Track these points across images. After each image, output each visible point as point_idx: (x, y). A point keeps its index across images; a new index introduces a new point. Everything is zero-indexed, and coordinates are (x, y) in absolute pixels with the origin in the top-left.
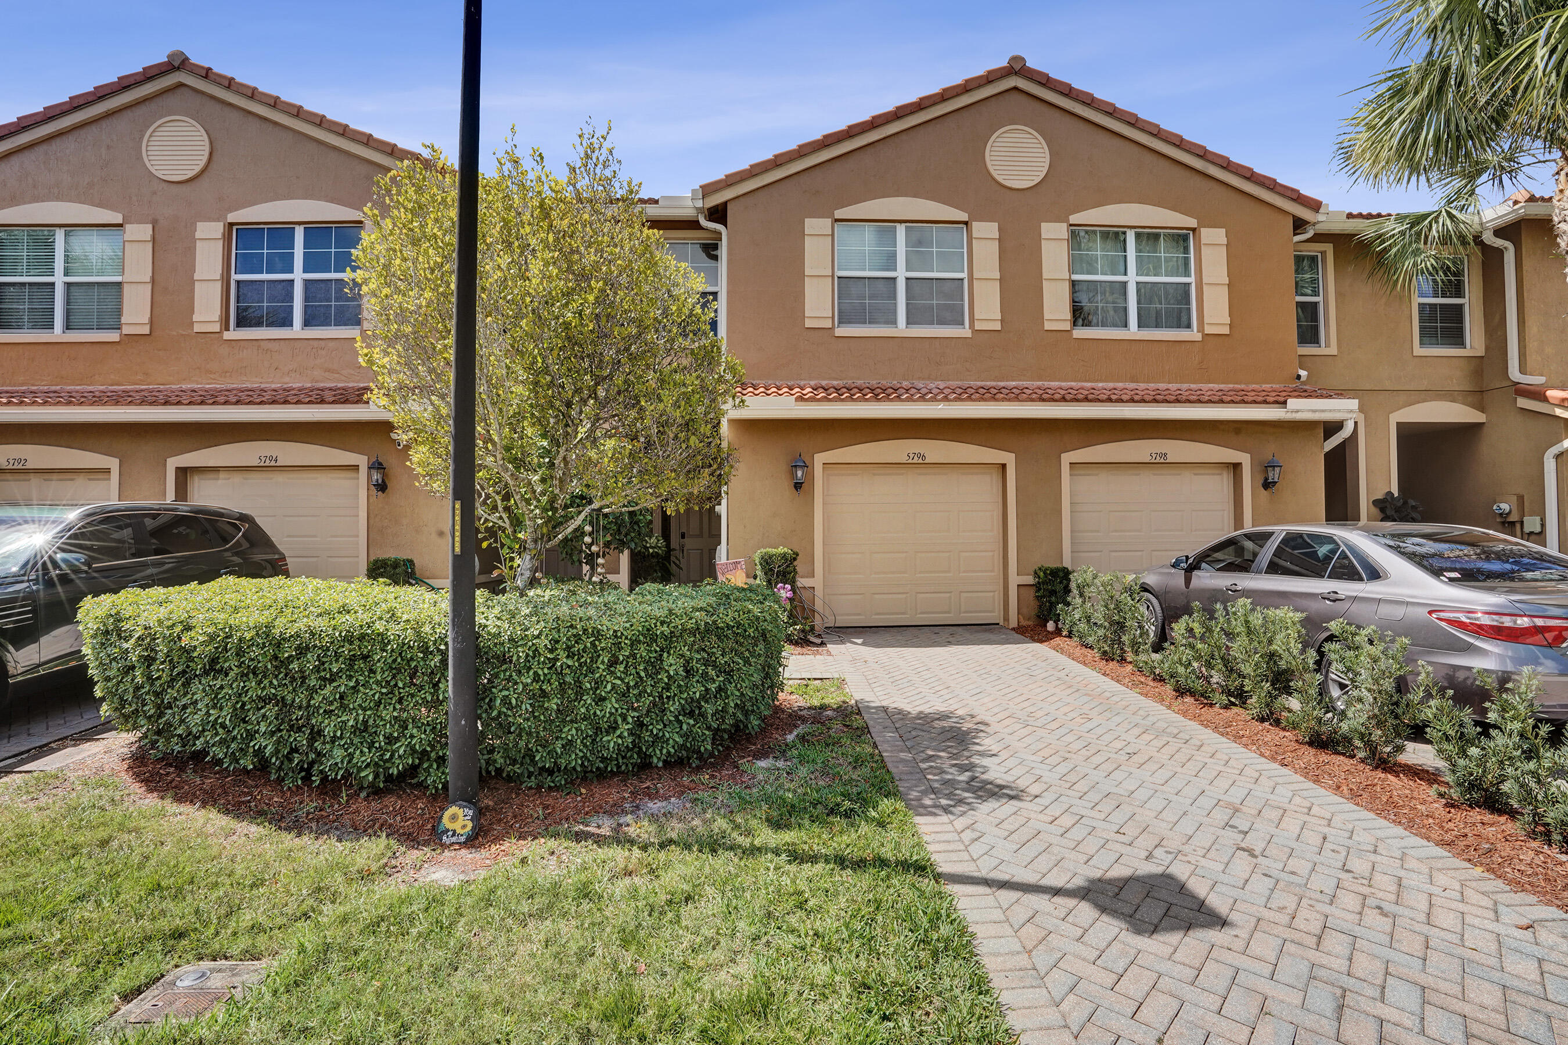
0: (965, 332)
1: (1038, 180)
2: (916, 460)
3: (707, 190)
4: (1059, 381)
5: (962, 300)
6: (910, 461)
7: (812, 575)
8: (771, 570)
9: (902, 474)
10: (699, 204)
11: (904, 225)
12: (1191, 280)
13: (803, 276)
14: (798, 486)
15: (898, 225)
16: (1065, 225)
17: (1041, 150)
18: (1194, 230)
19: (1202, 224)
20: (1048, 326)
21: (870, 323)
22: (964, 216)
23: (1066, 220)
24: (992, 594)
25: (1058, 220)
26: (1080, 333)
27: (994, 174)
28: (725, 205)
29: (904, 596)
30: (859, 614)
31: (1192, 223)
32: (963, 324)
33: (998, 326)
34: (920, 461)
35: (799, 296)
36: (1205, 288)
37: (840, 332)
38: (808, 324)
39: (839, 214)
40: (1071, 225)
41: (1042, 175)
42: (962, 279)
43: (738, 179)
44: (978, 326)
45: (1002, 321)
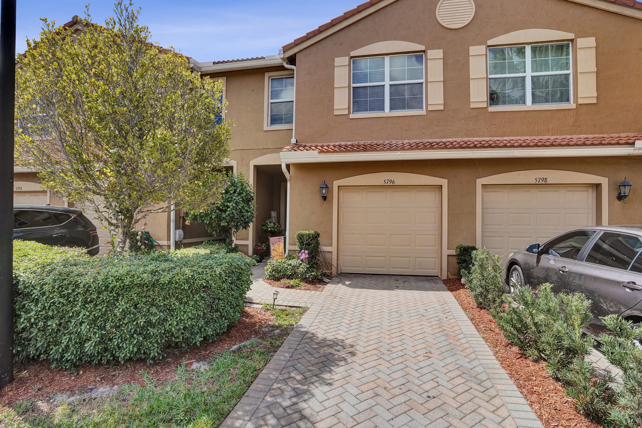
0: (423, 112)
1: (467, 22)
2: (389, 184)
3: (286, 49)
4: (479, 137)
5: (422, 94)
6: (386, 184)
7: (331, 245)
8: (302, 242)
9: (383, 192)
10: (282, 56)
11: (389, 56)
12: (570, 71)
13: (333, 88)
14: (325, 198)
15: (386, 57)
16: (484, 47)
17: (470, 5)
18: (572, 40)
19: (578, 36)
20: (472, 106)
21: (370, 110)
22: (423, 48)
23: (485, 43)
24: (434, 259)
25: (480, 44)
26: (493, 109)
27: (441, 22)
28: (295, 55)
29: (384, 258)
30: (359, 267)
31: (571, 36)
32: (422, 108)
33: (442, 108)
34: (392, 184)
35: (331, 99)
36: (579, 75)
37: (352, 116)
38: (336, 113)
39: (353, 54)
40: (488, 46)
41: (470, 19)
42: (422, 83)
43: (301, 41)
44: (430, 108)
45: (444, 104)
